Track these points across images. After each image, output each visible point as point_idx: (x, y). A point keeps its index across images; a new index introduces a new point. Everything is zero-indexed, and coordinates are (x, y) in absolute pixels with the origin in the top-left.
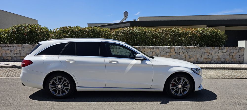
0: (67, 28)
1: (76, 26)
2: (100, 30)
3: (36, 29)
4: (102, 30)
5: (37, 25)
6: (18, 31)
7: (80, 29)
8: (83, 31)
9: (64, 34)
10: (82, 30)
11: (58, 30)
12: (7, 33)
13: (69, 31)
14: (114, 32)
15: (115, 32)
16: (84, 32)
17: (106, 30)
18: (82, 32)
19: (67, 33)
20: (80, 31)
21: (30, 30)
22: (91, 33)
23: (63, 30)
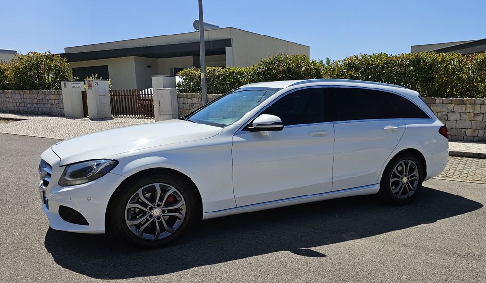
0: (357, 58)
1: (377, 53)
2: (436, 59)
3: (298, 64)
4: (440, 60)
5: (301, 56)
6: (269, 69)
7: (386, 60)
8: (393, 64)
9: (351, 73)
10: (391, 61)
11: (340, 63)
12: (251, 75)
13: (362, 65)
14: (471, 61)
15: (477, 62)
16: (395, 66)
17: (451, 59)
18: (389, 66)
19: (357, 69)
20: (385, 64)
21: (288, 67)
22: (412, 68)
23: (349, 64)
